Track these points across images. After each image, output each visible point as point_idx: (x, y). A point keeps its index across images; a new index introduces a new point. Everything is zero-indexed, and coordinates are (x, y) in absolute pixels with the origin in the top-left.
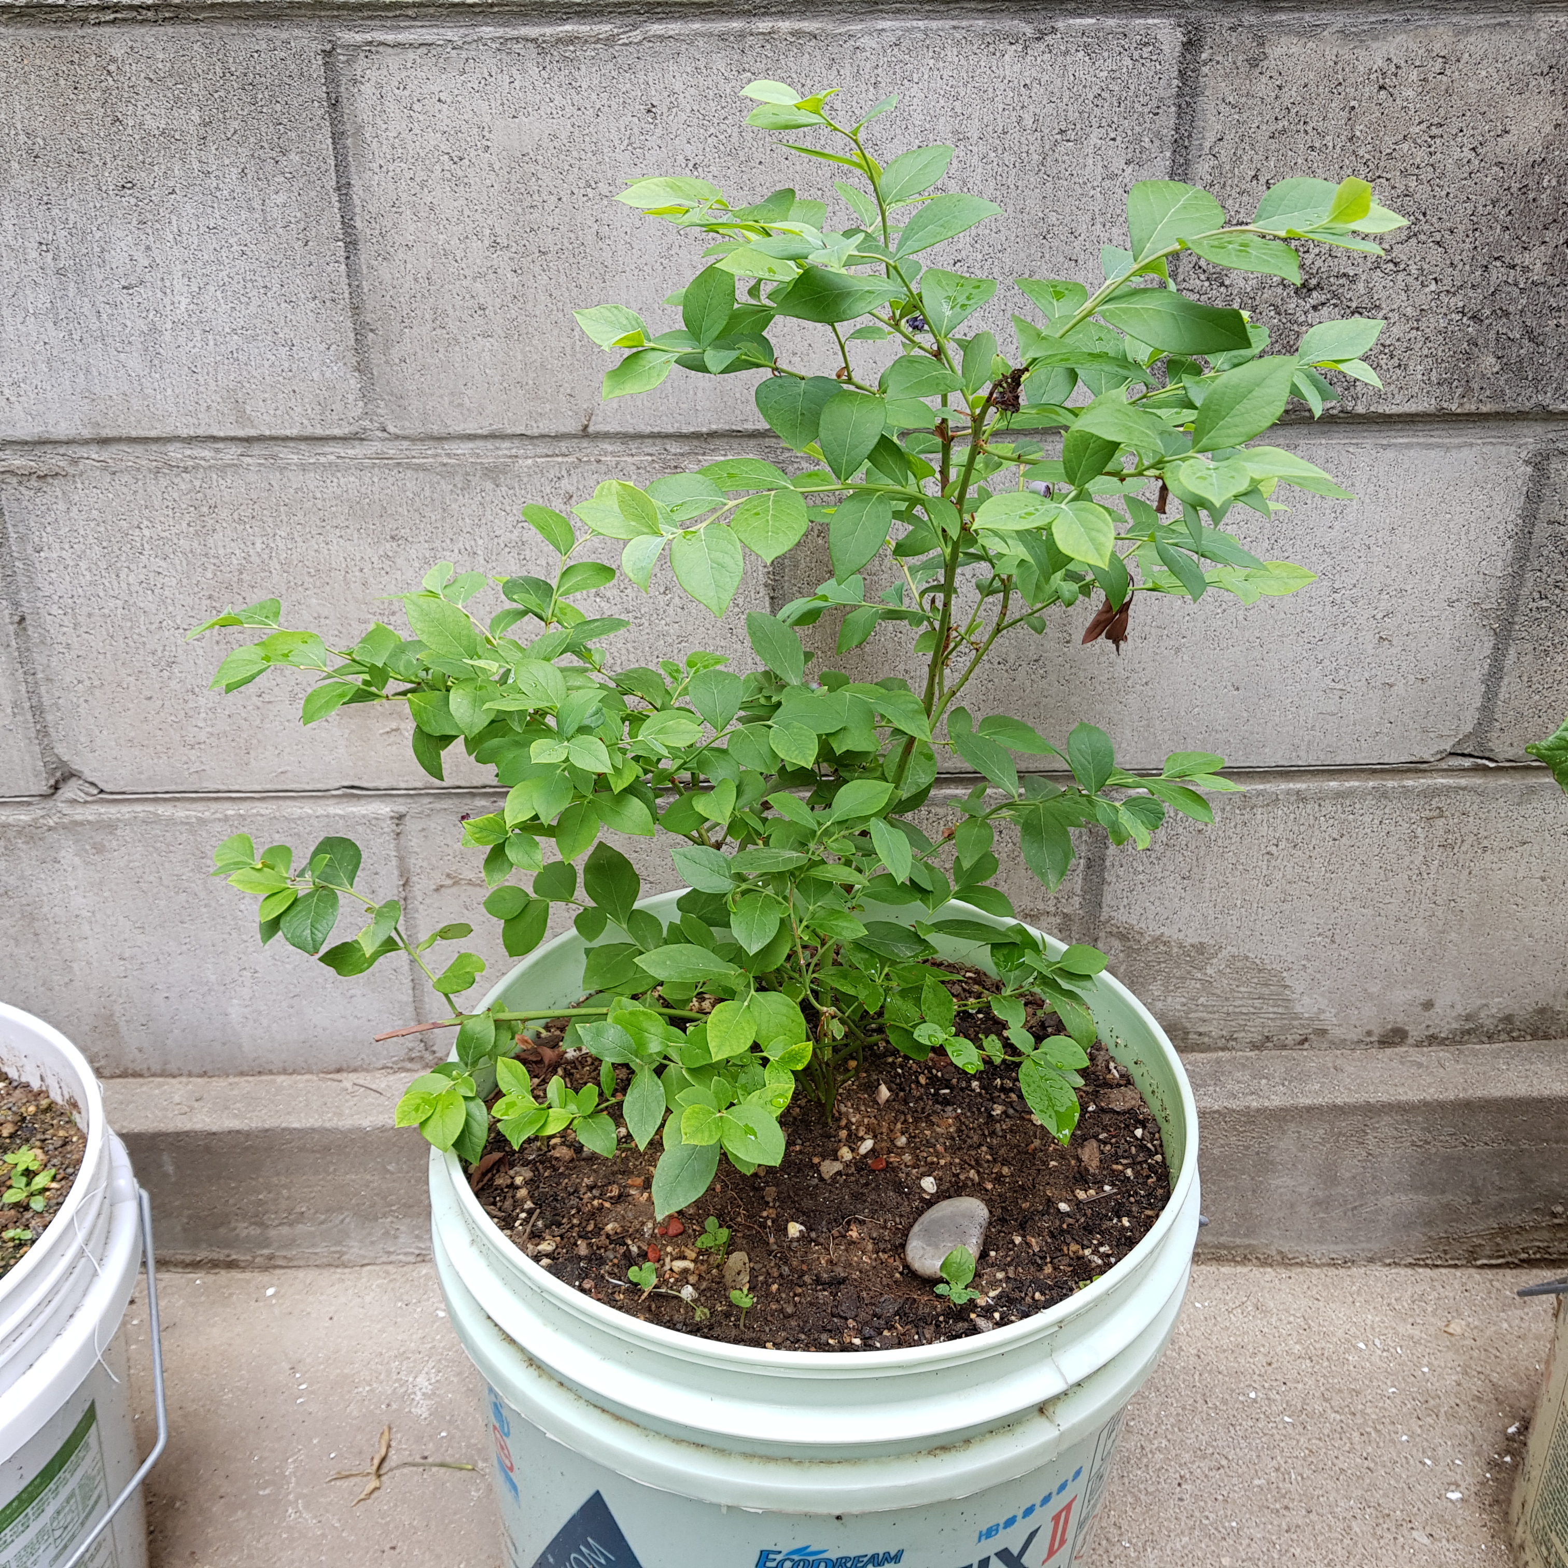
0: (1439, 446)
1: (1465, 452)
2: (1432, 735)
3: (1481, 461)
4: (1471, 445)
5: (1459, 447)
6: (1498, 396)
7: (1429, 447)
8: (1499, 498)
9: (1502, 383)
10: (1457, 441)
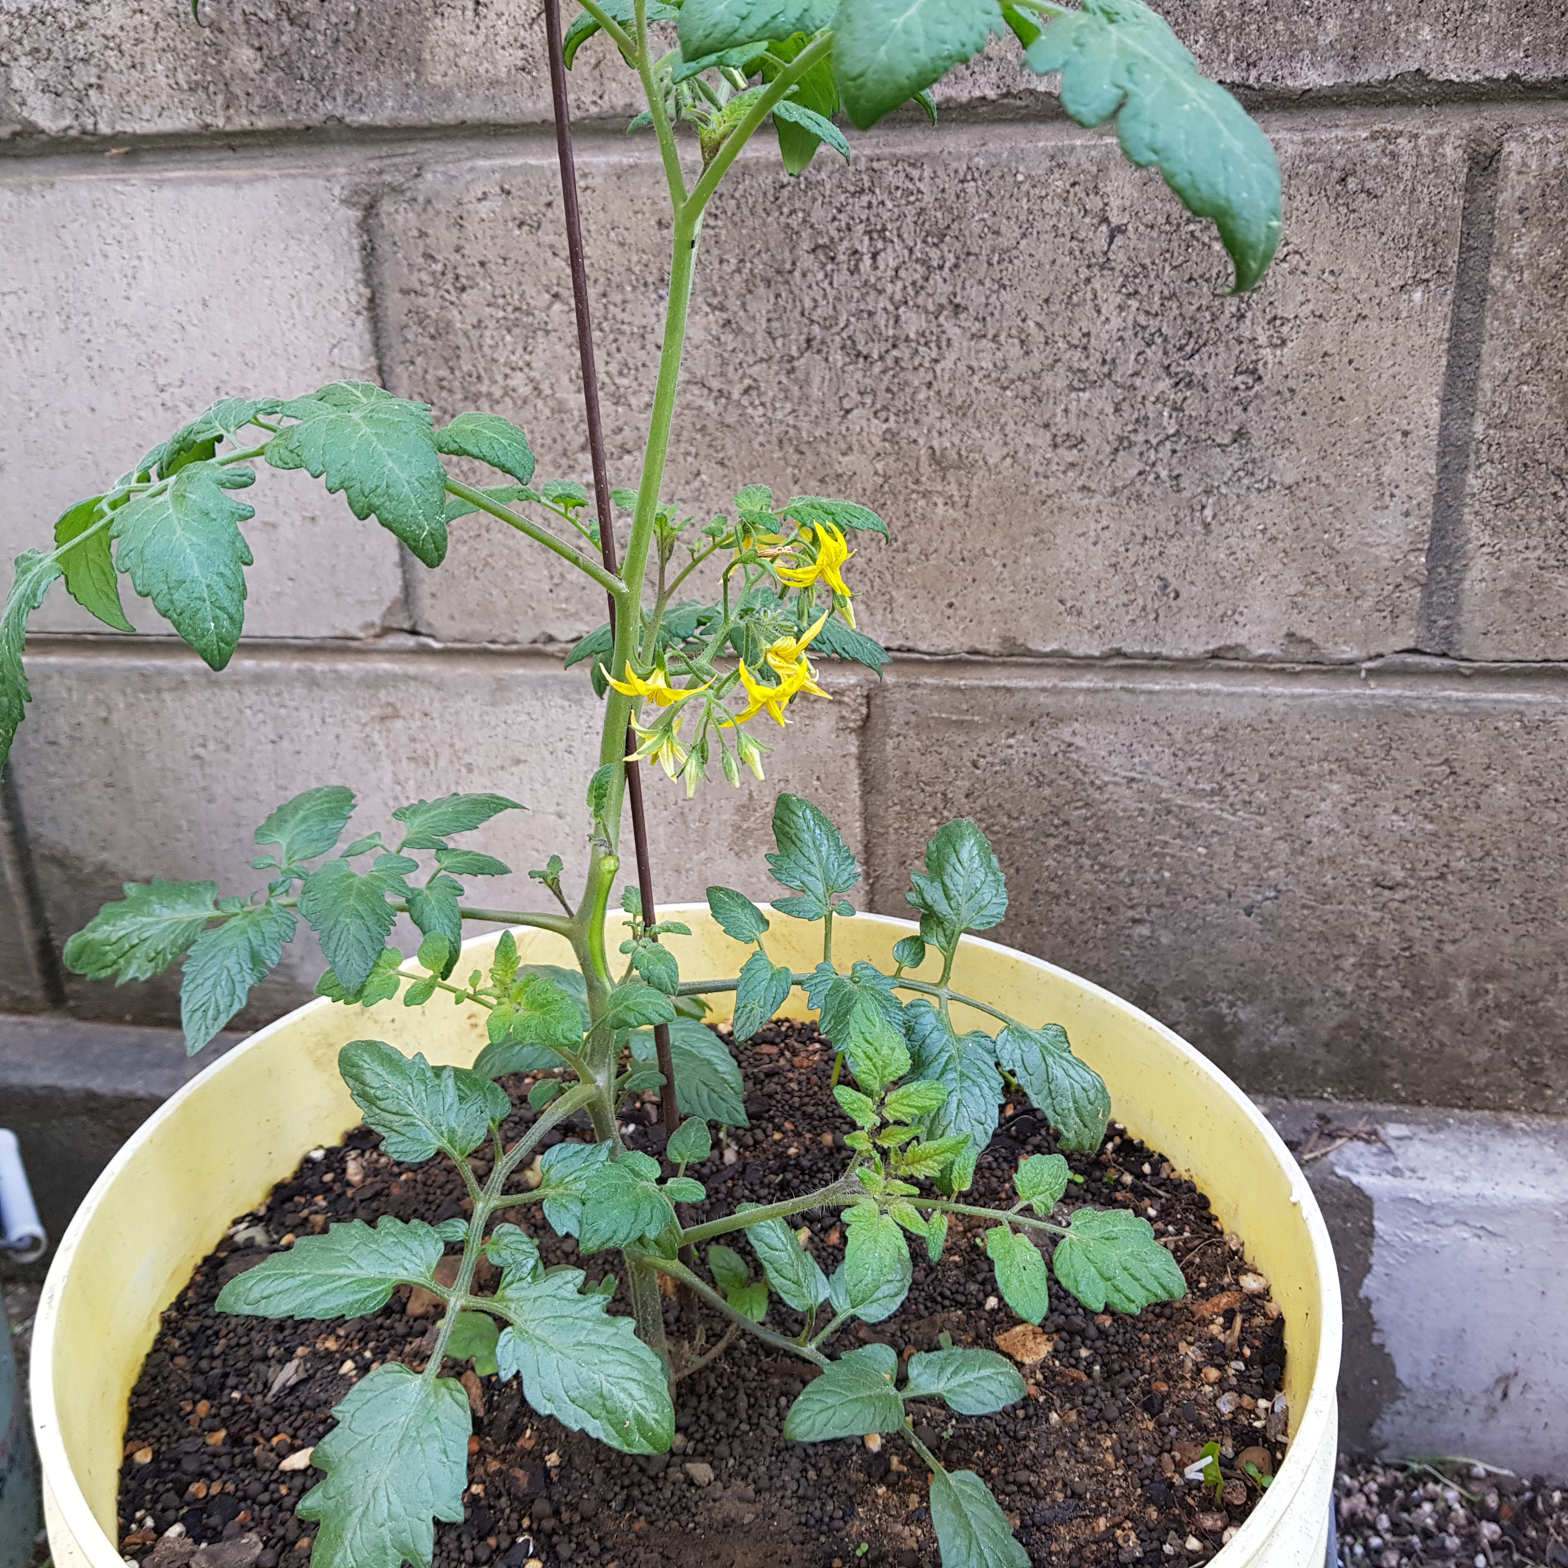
0: (225, 181)
1: (261, 187)
2: (349, 599)
3: (284, 202)
4: (265, 178)
5: (250, 181)
6: (272, 105)
7: (213, 182)
8: (326, 255)
9: (271, 85)
10: (243, 174)
